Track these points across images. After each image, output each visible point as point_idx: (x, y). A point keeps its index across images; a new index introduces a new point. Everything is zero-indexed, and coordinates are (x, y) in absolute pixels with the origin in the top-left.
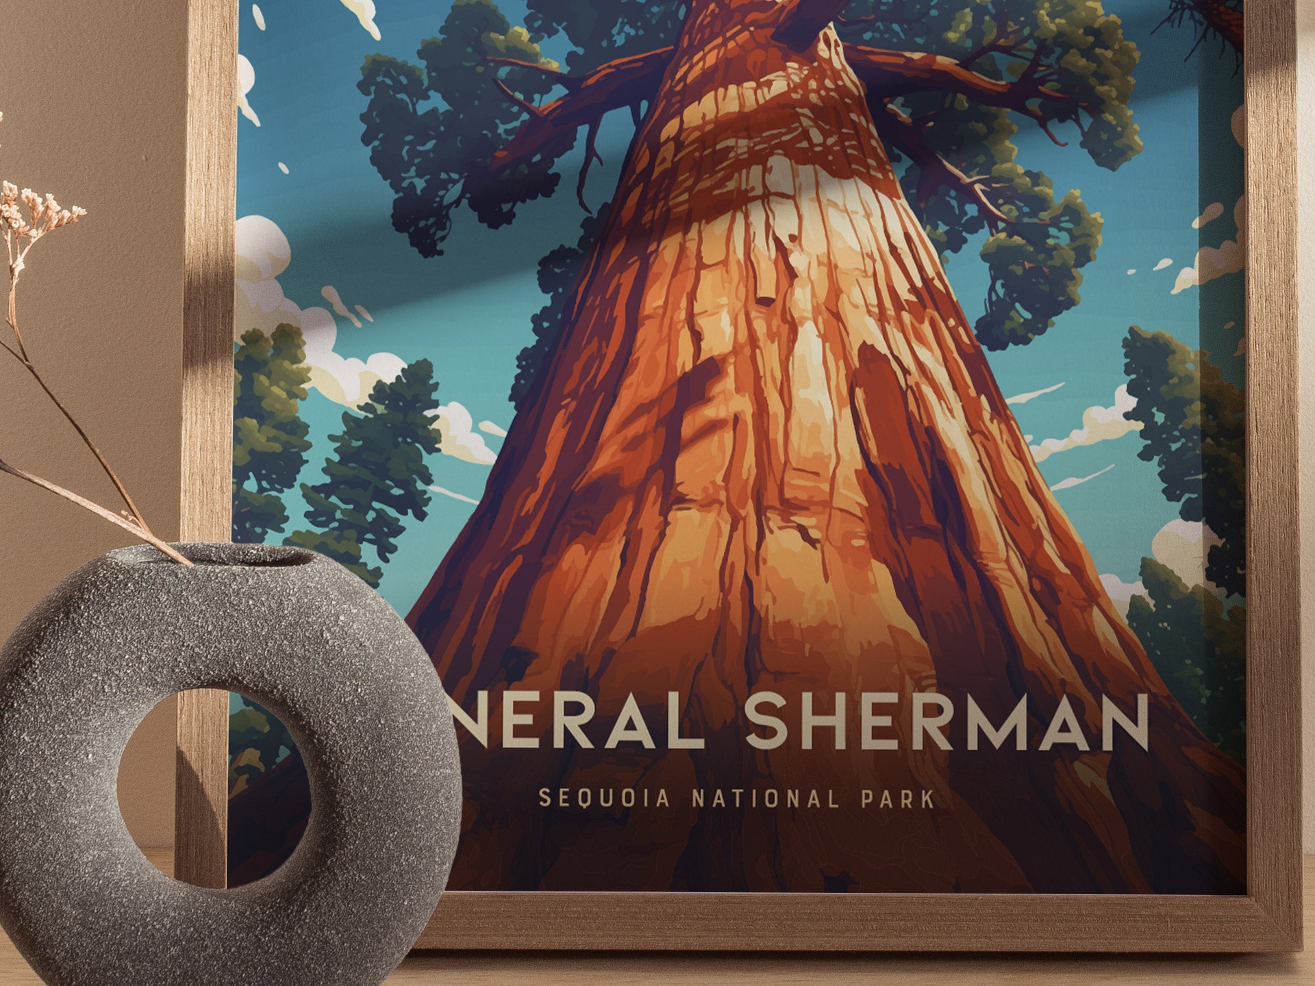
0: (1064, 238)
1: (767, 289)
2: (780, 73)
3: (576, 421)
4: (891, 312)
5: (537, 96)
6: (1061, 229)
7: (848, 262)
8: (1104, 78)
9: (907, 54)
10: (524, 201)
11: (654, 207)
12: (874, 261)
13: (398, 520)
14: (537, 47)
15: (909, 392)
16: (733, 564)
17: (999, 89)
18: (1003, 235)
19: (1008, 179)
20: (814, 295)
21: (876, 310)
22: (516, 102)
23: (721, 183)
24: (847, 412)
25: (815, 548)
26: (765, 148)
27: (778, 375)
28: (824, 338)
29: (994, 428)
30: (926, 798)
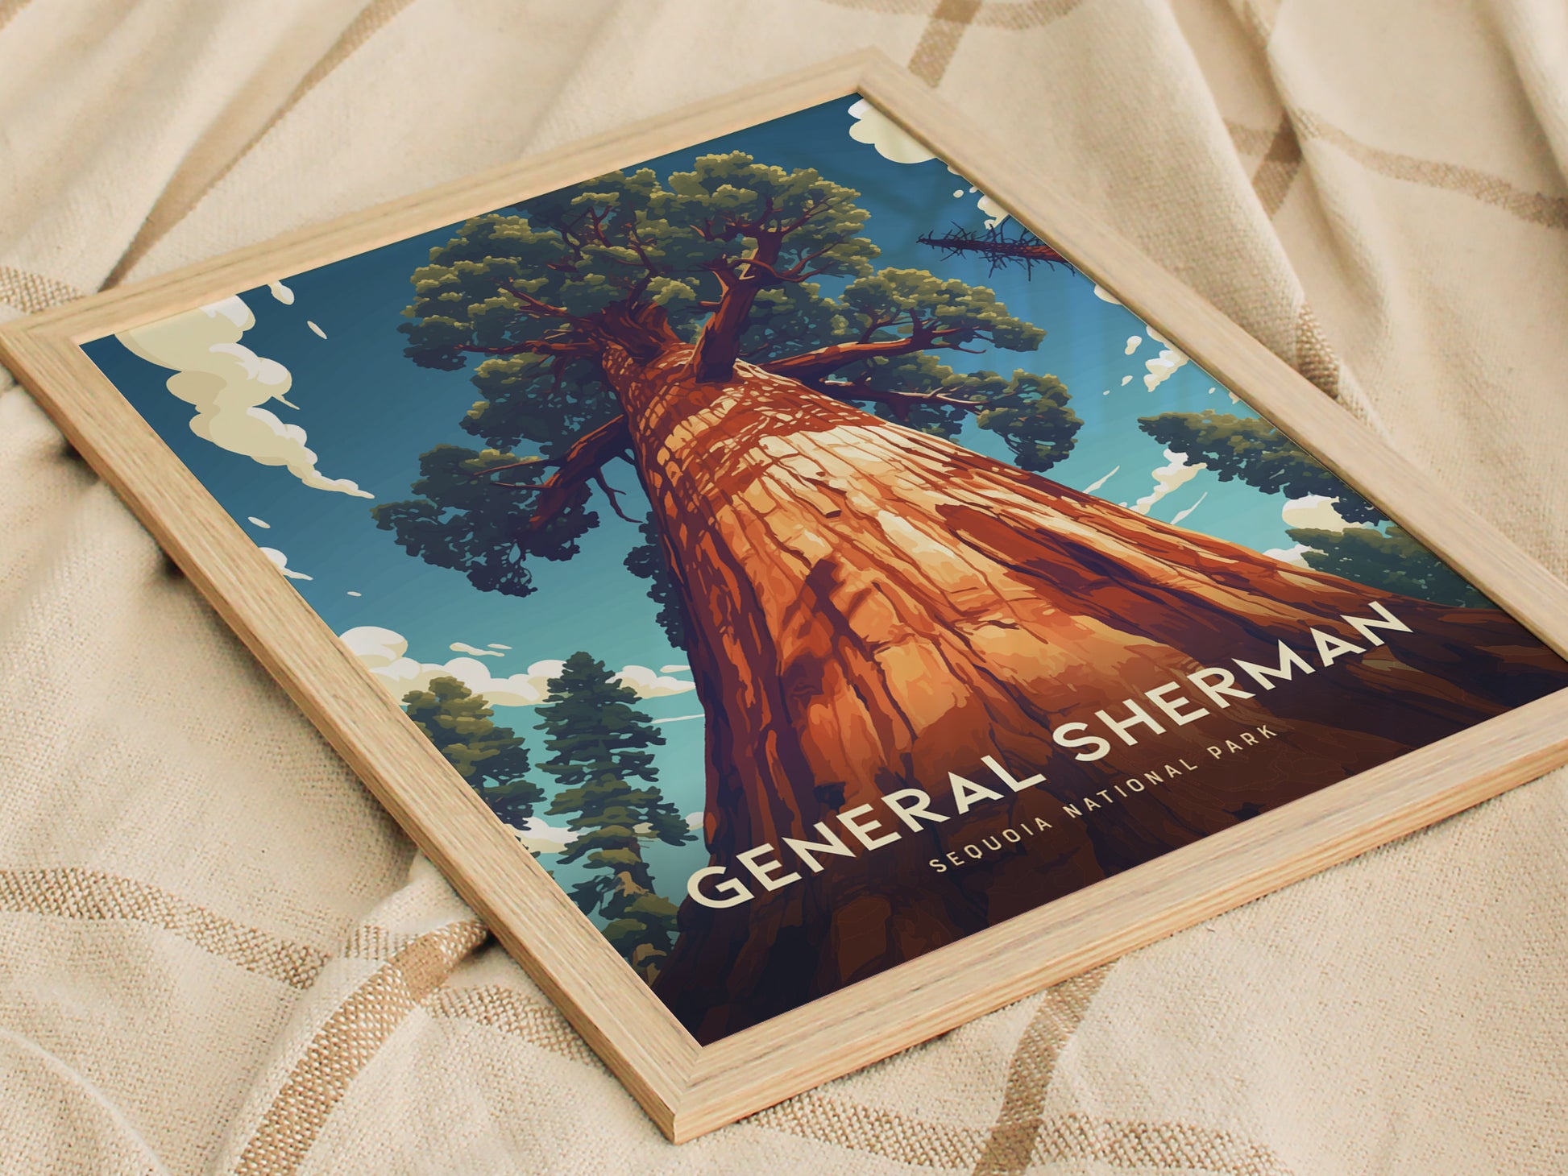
0: (1034, 394)
1: (829, 509)
2: (723, 397)
3: (742, 637)
4: (942, 482)
5: (536, 479)
6: (1028, 392)
7: (879, 470)
9: (813, 353)
10: (579, 537)
11: (691, 501)
12: (899, 461)
14: (509, 454)
15: (1001, 517)
16: (958, 664)
17: (904, 343)
18: (986, 412)
19: (958, 384)
20: (869, 497)
21: (928, 485)
22: (521, 488)
23: (733, 469)
24: (962, 546)
25: (1015, 629)
26: (750, 438)
27: (885, 548)
28: (901, 515)
30: (1264, 732)
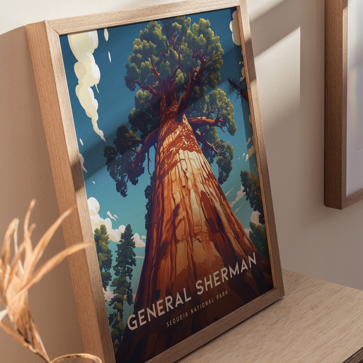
0: (228, 153)
1: (184, 184)
2: (178, 129)
3: (157, 229)
4: (204, 182)
5: (137, 148)
6: (227, 152)
7: (196, 172)
8: (229, 114)
9: (198, 118)
10: (139, 176)
11: (162, 170)
12: (200, 170)
13: (131, 268)
14: (134, 135)
15: (210, 200)
16: (189, 253)
17: (213, 122)
18: (219, 157)
19: (217, 143)
20: (192, 182)
21: (202, 182)
22: (133, 151)
23: (172, 160)
24: (201, 208)
25: (201, 243)
26: (178, 149)
27: (189, 204)
28: (195, 192)
29: (224, 202)
30: (226, 292)
